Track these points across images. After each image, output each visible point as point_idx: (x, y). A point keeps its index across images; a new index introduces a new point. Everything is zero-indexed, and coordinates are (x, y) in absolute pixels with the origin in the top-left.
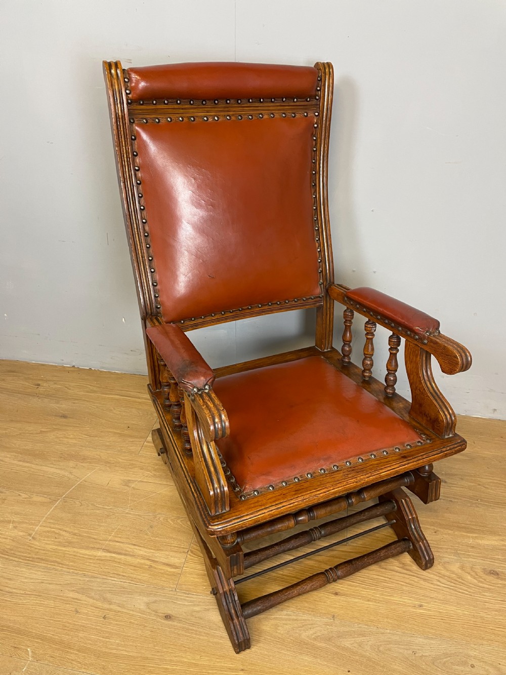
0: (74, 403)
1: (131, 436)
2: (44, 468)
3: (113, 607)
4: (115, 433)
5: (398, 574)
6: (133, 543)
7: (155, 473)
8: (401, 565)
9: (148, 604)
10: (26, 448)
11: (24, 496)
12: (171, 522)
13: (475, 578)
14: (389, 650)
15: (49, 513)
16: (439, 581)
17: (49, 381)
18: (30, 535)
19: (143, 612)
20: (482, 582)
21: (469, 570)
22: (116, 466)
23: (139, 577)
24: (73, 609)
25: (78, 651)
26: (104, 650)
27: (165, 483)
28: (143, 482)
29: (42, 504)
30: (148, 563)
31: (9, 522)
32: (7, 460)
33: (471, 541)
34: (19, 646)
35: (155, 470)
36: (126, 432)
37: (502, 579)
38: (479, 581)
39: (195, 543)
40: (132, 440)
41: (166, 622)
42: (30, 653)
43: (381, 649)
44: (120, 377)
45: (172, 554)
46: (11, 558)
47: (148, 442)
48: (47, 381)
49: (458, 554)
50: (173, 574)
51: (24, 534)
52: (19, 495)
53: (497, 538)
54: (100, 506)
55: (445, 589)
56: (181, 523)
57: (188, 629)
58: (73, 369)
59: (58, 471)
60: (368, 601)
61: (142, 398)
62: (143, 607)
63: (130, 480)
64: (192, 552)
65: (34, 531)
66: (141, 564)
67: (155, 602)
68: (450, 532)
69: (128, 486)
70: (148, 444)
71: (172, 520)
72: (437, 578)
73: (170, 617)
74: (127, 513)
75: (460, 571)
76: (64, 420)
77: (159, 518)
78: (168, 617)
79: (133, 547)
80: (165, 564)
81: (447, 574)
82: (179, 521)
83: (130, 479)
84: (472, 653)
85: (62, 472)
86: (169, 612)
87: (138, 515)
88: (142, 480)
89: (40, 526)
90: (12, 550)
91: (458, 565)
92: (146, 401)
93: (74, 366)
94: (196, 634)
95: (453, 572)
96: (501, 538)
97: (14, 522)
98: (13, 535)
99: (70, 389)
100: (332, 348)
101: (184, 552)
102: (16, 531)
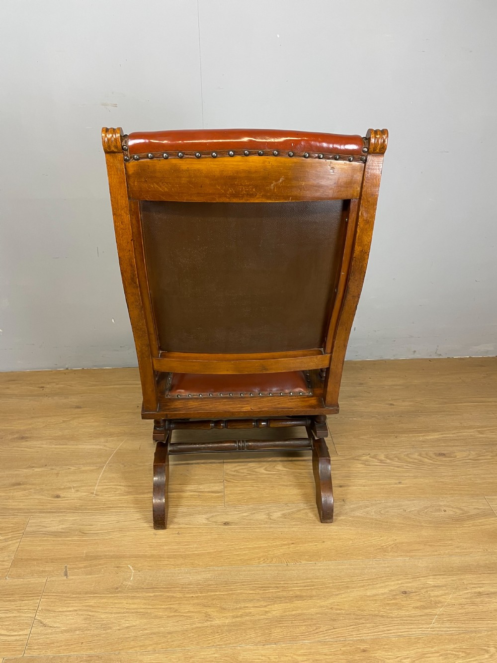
0: (82, 396)
2: (80, 447)
3: (181, 526)
4: (128, 412)
5: (378, 467)
6: (179, 483)
8: (379, 461)
9: (207, 519)
10: (57, 435)
11: (73, 468)
13: (430, 460)
14: (388, 512)
15: (100, 476)
16: (407, 466)
17: (50, 383)
18: (93, 493)
19: (206, 524)
20: (436, 461)
21: (425, 456)
23: (194, 504)
24: (152, 534)
25: (168, 558)
26: (187, 553)
29: (92, 471)
30: (197, 494)
31: (70, 488)
32: (44, 446)
33: (421, 439)
34: (120, 566)
36: (137, 410)
37: (448, 457)
38: (434, 461)
41: (226, 527)
42: (131, 568)
43: (382, 512)
44: (113, 371)
46: (85, 511)
48: (49, 383)
49: (415, 447)
50: (218, 497)
51: (87, 493)
52: (69, 468)
53: (438, 433)
55: (413, 470)
57: (244, 528)
58: (67, 371)
59: (95, 447)
60: (364, 486)
62: (205, 522)
65: (94, 490)
66: (191, 495)
67: (212, 516)
68: (406, 435)
72: (406, 464)
73: (228, 524)
75: (419, 457)
76: (79, 410)
78: (226, 524)
79: (180, 486)
80: (209, 492)
81: (411, 460)
84: (442, 503)
85: (98, 447)
86: (226, 520)
89: (98, 486)
90: (82, 506)
91: (417, 454)
93: (67, 369)
94: (252, 530)
95: (415, 459)
96: (441, 433)
97: (74, 487)
98: (78, 496)
99: (72, 386)
102: (79, 493)
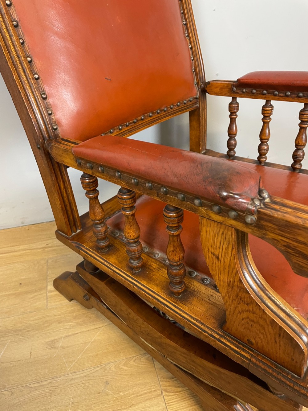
1: (27, 293)
4: (9, 295)
7: (77, 321)
12: (125, 368)
22: (28, 331)
27: (93, 327)
28: (68, 336)
35: (75, 318)
36: (20, 290)
39: (163, 379)
40: (31, 296)
45: (147, 403)
47: (51, 292)
54: (35, 385)
56: (135, 364)
61: (19, 250)
63: (53, 341)
64: (166, 391)
69: (55, 348)
70: (52, 294)
71: (124, 365)
74: (72, 379)
77: (110, 369)
82: (132, 362)
83: (53, 338)
87: (85, 376)
88: (68, 335)
92: (24, 252)
100: (206, 149)
101: (158, 395)
